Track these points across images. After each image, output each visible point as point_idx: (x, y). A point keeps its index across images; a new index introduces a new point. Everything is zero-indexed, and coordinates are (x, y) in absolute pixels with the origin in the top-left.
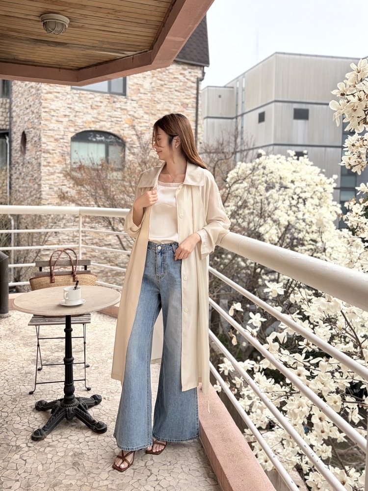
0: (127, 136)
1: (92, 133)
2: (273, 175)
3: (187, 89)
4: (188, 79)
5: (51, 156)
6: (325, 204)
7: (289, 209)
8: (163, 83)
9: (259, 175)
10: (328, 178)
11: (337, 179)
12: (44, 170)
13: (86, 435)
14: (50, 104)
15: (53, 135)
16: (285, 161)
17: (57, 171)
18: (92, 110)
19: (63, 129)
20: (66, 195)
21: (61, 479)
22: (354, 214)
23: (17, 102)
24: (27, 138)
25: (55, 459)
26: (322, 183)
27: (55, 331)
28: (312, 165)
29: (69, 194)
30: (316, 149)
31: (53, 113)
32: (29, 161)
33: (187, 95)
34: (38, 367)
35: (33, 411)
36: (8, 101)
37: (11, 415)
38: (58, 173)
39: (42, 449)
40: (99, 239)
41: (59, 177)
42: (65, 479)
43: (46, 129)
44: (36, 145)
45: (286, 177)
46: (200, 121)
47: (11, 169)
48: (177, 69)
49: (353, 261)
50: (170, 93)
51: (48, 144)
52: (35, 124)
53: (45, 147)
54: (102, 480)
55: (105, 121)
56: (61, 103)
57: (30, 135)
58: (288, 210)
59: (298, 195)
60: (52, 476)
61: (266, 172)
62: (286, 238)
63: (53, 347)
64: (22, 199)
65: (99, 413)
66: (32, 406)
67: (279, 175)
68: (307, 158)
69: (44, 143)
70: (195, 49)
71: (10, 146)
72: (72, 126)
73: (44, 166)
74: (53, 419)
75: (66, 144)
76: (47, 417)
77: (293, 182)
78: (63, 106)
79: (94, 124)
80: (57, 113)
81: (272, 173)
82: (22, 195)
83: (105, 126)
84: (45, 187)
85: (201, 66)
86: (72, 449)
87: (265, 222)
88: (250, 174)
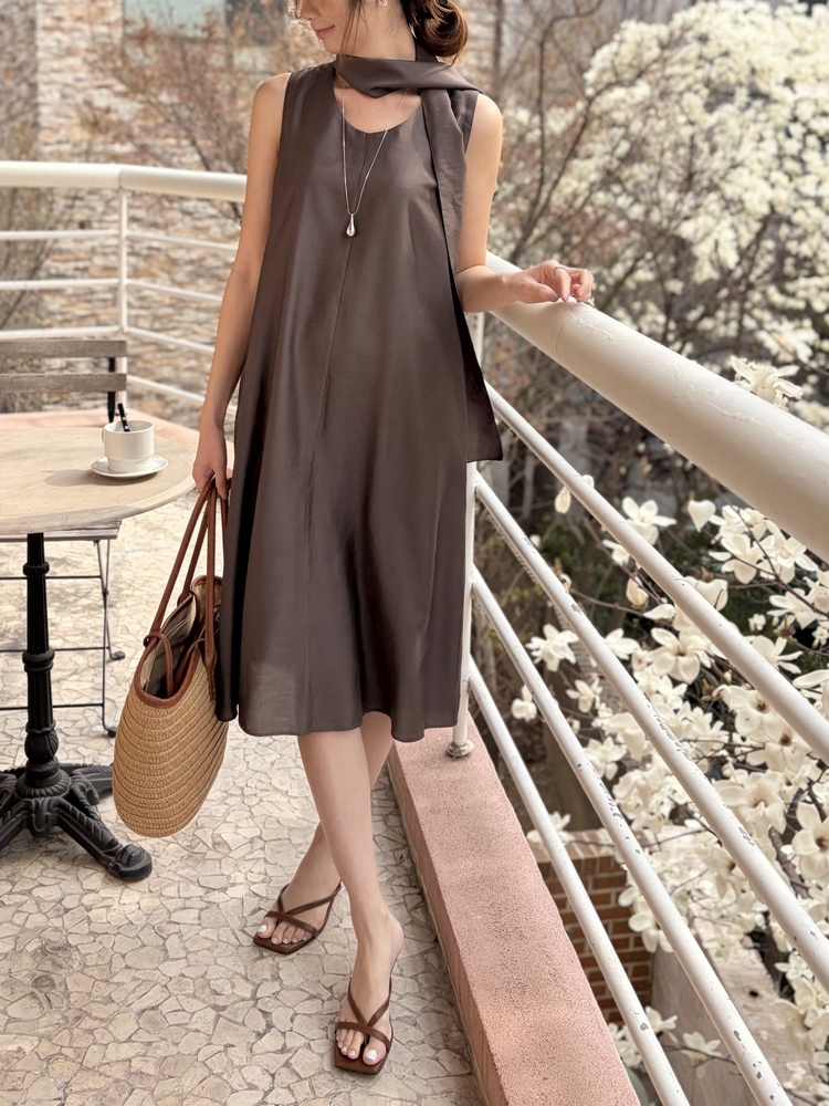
2: (728, 62)
7: (775, 164)
9: (683, 61)
13: (88, 884)
16: (770, 19)
45: (770, 70)
58: (770, 170)
59: (804, 124)
61: (711, 50)
62: (762, 251)
67: (749, 62)
77: (789, 83)
81: (726, 54)
86: (39, 932)
87: (697, 207)
88: (655, 61)
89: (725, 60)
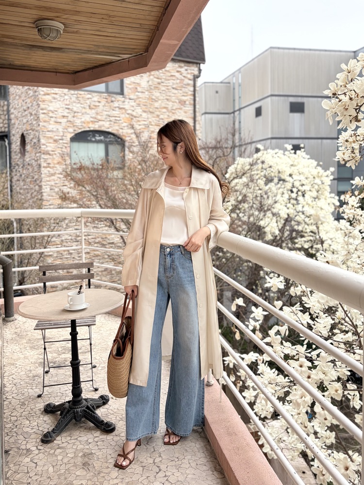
0: (127, 135)
1: (91, 133)
2: (272, 169)
3: (184, 86)
4: (184, 77)
5: (51, 157)
6: (322, 196)
7: (288, 201)
8: (160, 81)
9: (257, 170)
10: (325, 171)
11: (334, 171)
12: (44, 171)
14: (48, 105)
15: (52, 136)
16: (283, 155)
17: (57, 172)
18: (90, 110)
19: (62, 130)
20: (67, 195)
21: (72, 480)
22: (350, 205)
23: (15, 104)
24: (26, 140)
25: (65, 460)
26: (320, 175)
27: (61, 333)
28: (308, 159)
29: (70, 195)
30: (313, 141)
31: (51, 114)
32: (29, 162)
33: (184, 92)
34: (45, 370)
35: (42, 414)
36: (6, 103)
37: (21, 418)
38: (59, 174)
39: (52, 451)
40: (102, 238)
41: (60, 178)
42: (76, 480)
43: (45, 130)
44: (35, 147)
45: (285, 171)
46: (198, 118)
47: (11, 171)
48: (173, 67)
49: (350, 252)
50: (167, 90)
51: (47, 145)
52: (33, 126)
53: (45, 148)
54: (112, 479)
55: (104, 121)
56: (59, 104)
57: (29, 137)
58: (286, 203)
59: (297, 188)
60: (63, 478)
61: (265, 166)
62: (285, 230)
63: (60, 349)
64: (23, 201)
65: (107, 412)
66: (41, 409)
67: (278, 169)
68: (304, 151)
69: (44, 145)
70: (191, 47)
71: (10, 148)
72: (71, 127)
73: (44, 167)
74: (62, 421)
75: (66, 145)
76: (56, 419)
77: (290, 175)
78: (61, 107)
79: (92, 124)
80: (56, 114)
81: (270, 167)
82: (23, 197)
83: (103, 126)
84: (46, 188)
85: (197, 63)
86: (82, 450)
87: (265, 215)
88: (249, 170)
89: (270, 169)
